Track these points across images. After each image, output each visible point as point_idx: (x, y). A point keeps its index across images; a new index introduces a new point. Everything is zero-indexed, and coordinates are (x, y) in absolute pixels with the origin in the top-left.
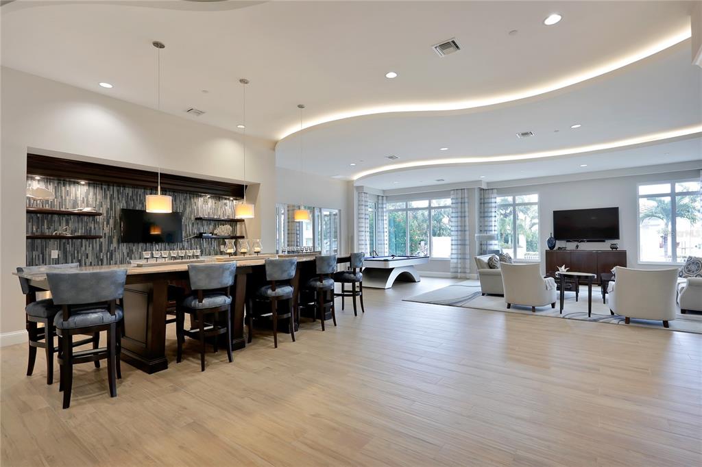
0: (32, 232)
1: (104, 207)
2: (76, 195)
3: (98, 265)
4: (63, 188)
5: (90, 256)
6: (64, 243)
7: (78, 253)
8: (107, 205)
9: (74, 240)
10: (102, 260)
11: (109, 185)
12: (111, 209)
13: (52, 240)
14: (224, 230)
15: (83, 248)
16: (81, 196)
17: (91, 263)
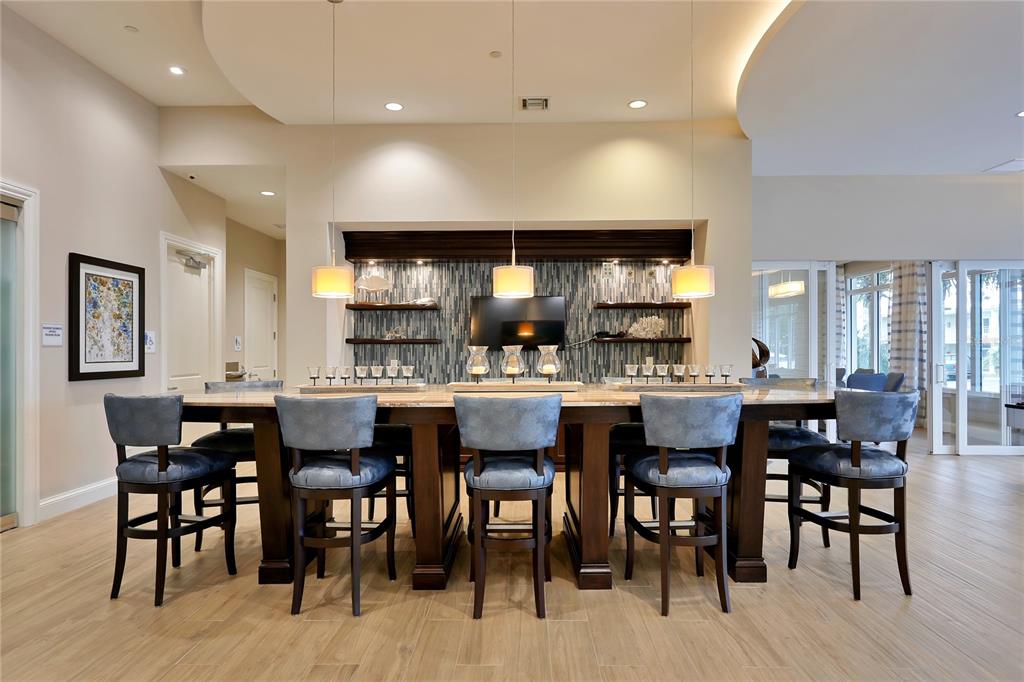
0: (372, 335)
1: (452, 294)
2: (418, 280)
3: (444, 382)
4: (404, 273)
5: (434, 368)
6: (405, 350)
7: (420, 365)
8: (455, 293)
9: (416, 346)
10: (449, 376)
11: (458, 262)
12: (461, 299)
13: (392, 346)
14: (648, 327)
15: (426, 358)
16: (423, 281)
17: (435, 379)
